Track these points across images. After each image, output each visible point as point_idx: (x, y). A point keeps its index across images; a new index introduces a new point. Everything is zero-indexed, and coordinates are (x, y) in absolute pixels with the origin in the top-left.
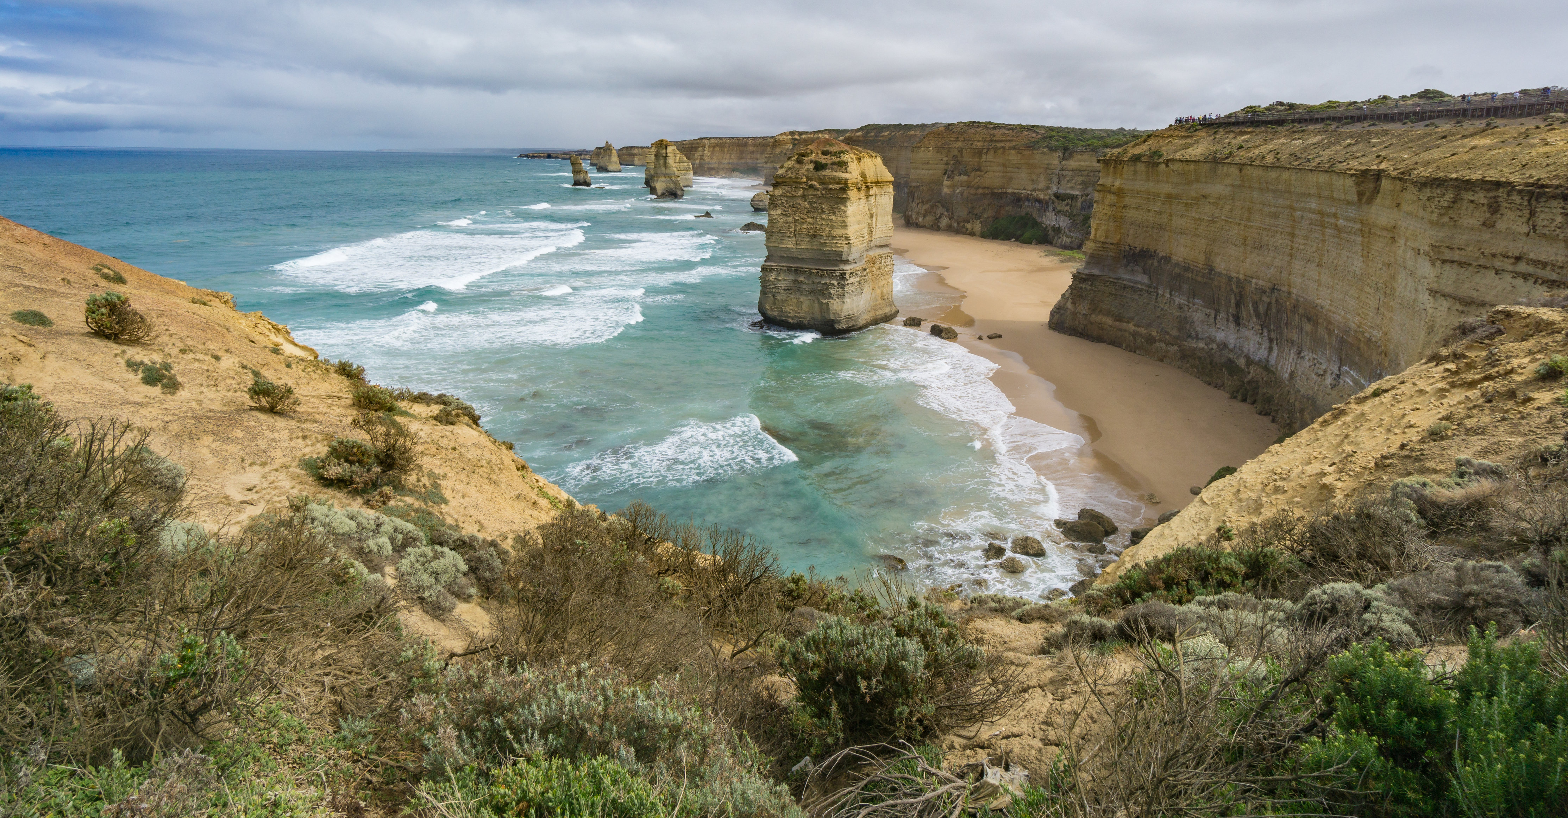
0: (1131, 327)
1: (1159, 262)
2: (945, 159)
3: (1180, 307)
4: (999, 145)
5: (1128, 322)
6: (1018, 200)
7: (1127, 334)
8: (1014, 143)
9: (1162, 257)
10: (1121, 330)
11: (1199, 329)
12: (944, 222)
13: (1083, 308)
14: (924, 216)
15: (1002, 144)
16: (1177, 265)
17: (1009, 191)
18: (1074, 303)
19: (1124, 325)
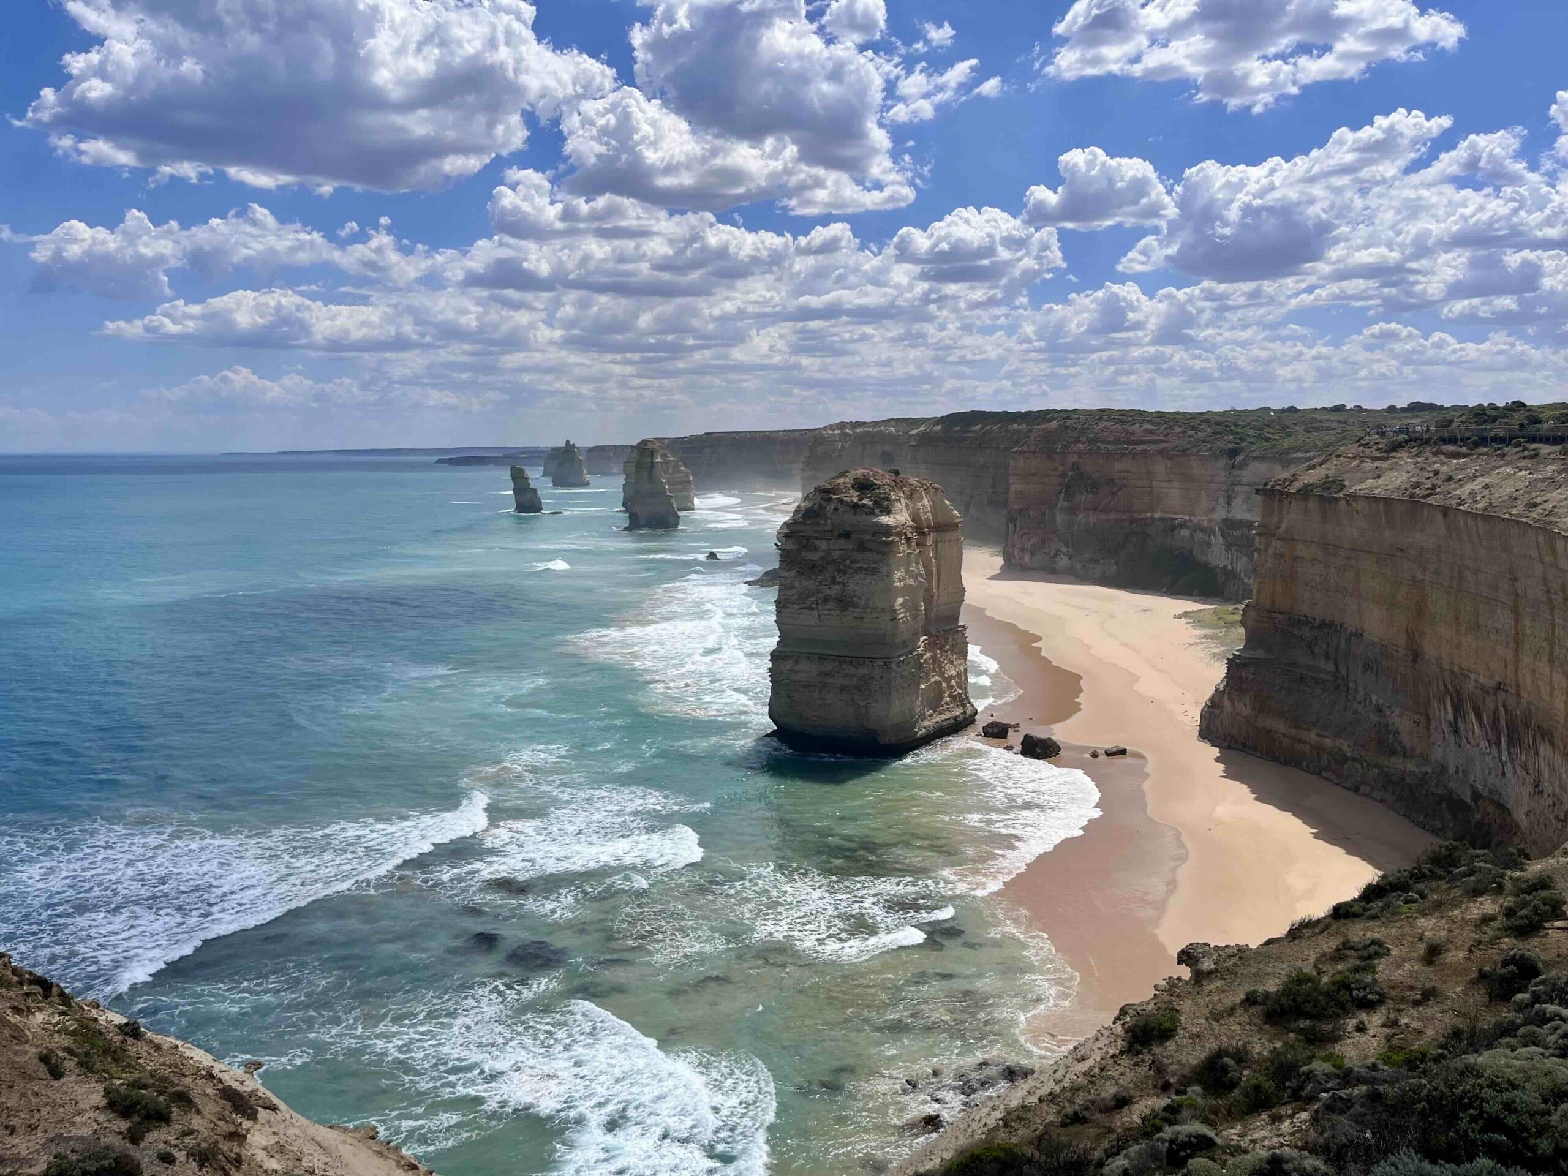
0: (1312, 736)
1: (1348, 640)
2: (1060, 468)
3: (1379, 710)
4: (1140, 448)
5: (1309, 730)
6: (1172, 527)
7: (1307, 749)
8: (1161, 446)
9: (1351, 634)
10: (1300, 741)
11: (1407, 742)
12: (1063, 561)
13: (1244, 708)
14: (1032, 554)
15: (1145, 447)
16: (1373, 644)
17: (1157, 515)
18: (1231, 700)
19: (1303, 735)
